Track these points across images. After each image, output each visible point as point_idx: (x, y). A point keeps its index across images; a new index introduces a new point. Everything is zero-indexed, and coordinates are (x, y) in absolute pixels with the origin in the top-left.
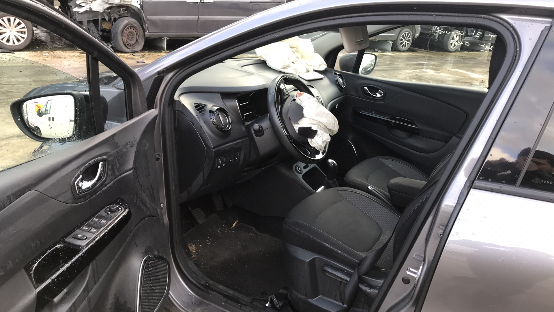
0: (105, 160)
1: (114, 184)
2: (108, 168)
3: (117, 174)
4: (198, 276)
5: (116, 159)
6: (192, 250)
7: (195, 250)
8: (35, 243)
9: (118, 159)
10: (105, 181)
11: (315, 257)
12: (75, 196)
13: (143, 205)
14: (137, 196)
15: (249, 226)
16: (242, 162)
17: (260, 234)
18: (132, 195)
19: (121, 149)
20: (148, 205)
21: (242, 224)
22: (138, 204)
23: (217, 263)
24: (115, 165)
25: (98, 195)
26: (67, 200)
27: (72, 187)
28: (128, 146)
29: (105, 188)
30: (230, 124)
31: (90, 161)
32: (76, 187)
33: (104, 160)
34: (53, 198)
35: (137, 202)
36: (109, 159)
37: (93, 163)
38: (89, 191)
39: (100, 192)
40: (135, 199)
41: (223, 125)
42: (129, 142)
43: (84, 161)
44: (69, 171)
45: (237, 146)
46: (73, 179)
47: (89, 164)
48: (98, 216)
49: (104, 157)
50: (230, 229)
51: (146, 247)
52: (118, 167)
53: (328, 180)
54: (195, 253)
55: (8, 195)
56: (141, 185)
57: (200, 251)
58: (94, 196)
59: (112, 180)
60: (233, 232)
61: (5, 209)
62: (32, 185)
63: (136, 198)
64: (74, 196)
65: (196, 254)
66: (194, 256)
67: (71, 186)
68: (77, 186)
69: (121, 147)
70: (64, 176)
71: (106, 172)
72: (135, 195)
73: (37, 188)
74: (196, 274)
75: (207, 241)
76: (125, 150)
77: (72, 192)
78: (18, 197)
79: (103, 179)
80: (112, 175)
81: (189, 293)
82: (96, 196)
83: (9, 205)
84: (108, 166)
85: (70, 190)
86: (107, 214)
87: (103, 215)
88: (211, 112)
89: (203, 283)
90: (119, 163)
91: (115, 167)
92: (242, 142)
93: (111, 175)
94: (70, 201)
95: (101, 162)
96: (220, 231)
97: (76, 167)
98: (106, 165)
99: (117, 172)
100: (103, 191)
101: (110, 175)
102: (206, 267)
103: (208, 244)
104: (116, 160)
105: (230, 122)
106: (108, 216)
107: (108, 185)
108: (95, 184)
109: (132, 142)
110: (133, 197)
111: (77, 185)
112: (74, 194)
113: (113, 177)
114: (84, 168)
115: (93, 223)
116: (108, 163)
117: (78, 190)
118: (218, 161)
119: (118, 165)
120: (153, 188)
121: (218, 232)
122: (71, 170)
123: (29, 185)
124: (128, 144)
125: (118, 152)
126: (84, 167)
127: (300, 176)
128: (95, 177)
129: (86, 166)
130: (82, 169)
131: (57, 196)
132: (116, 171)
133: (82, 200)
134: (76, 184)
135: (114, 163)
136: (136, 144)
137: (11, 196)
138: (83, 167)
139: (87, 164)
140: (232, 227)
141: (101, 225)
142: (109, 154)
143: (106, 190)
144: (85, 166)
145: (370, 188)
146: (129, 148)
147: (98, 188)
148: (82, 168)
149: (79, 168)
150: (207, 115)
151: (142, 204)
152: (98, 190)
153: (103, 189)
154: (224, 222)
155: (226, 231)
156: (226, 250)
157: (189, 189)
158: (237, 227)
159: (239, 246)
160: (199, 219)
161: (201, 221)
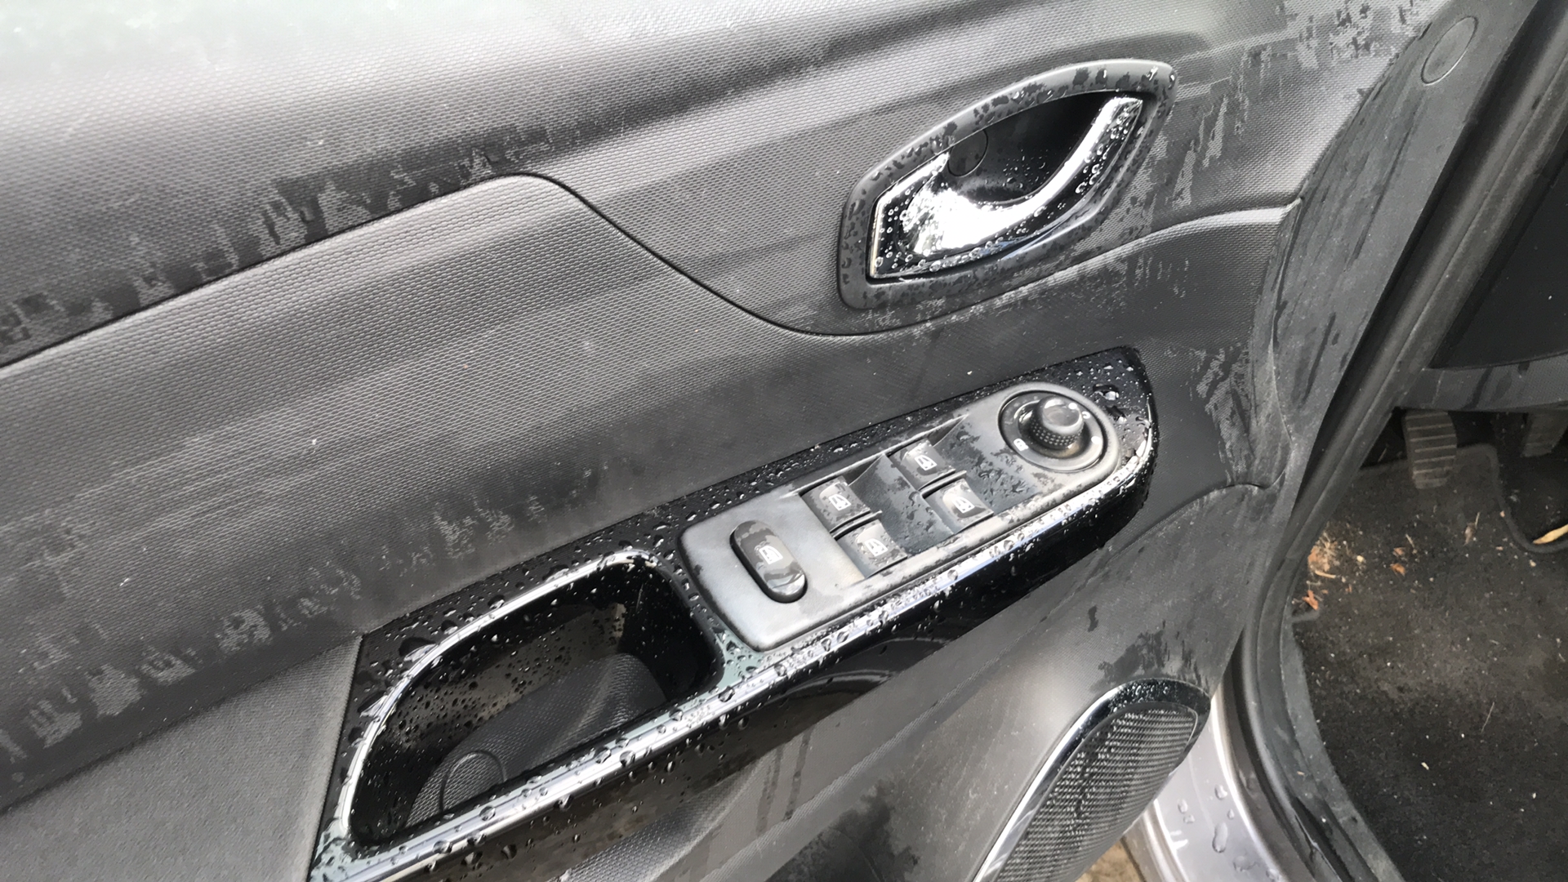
0: (1152, 87)
1: (1132, 259)
2: (1146, 148)
3: (1186, 201)
4: (1296, 744)
5: (1226, 101)
6: (1313, 563)
7: (1327, 567)
8: (468, 521)
9: (1234, 109)
10: (1086, 231)
12: (844, 287)
13: (1237, 417)
14: (1226, 368)
18: (1203, 355)
19: (1287, 41)
20: (1260, 424)
22: (1209, 407)
23: (1401, 689)
24: (1197, 143)
25: (1005, 307)
26: (784, 304)
27: (847, 223)
28: (1343, 39)
29: (1071, 272)
31: (1047, 69)
32: (878, 228)
33: (1147, 92)
34: (683, 266)
35: (1210, 393)
36: (1182, 93)
37: (1063, 88)
38: (957, 275)
39: (1024, 290)
40: (1210, 375)
42: (1364, 10)
43: (1004, 60)
44: (869, 104)
46: (874, 172)
47: (1030, 89)
48: (948, 429)
49: (1156, 68)
50: (1526, 545)
51: (1141, 636)
52: (1212, 158)
54: (1321, 588)
55: (296, 172)
56: (1285, 303)
57: (1346, 585)
58: (978, 309)
59: (1132, 234)
60: (1533, 564)
61: (249, 273)
62: (536, 135)
63: (1216, 374)
64: (839, 289)
65: (1326, 592)
66: (1310, 599)
67: (843, 217)
68: (886, 225)
69: (1291, 31)
70: (815, 132)
71: (1119, 177)
72: (1222, 357)
73: (567, 168)
74: (1292, 733)
75: (1399, 551)
76: (1307, 58)
77: (838, 260)
78: (393, 202)
79: (1076, 216)
80: (1147, 204)
81: (1222, 788)
82: (986, 314)
83: (294, 249)
84: (1152, 134)
85: (827, 241)
86: (1002, 445)
87: (975, 439)
89: (1307, 796)
90: (1228, 136)
91: (1190, 158)
93: (1143, 197)
94: (797, 312)
95: (1120, 95)
96: (1475, 533)
97: (936, 83)
98: (1140, 124)
99: (1187, 195)
100: (1045, 293)
101: (1134, 200)
102: (1342, 682)
103: (1394, 566)
104: (1223, 109)
106: (999, 463)
107: (1094, 263)
108: (1012, 237)
109: (1382, 16)
110: (1206, 366)
111: (885, 220)
112: (846, 276)
113: (1150, 217)
114: (986, 108)
115: (897, 473)
116: (1162, 115)
117: (881, 253)
119: (1215, 148)
120: (1333, 333)
121: (1464, 536)
122: (886, 94)
123: (512, 129)
124: (1348, 19)
125: (1264, 56)
126: (988, 100)
128: (1034, 187)
129: (1004, 100)
130: (964, 114)
131: (719, 263)
132: (1184, 182)
133: (888, 318)
134: (887, 209)
135: (1202, 128)
136: (1402, 42)
137: (322, 189)
138: (979, 105)
139: (1014, 90)
140: (1537, 541)
141: (937, 517)
142: (1198, 55)
143: (1068, 287)
144: (995, 96)
146: (1340, 51)
147: (1022, 264)
148: (971, 108)
149: (946, 96)
151: (1233, 413)
152: (1017, 277)
153: (1050, 278)
154: (1514, 498)
155: (1500, 548)
156: (1463, 643)
157: (1499, 372)
158: (1559, 552)
159: (1536, 658)
160: (1424, 464)
161: (1426, 475)
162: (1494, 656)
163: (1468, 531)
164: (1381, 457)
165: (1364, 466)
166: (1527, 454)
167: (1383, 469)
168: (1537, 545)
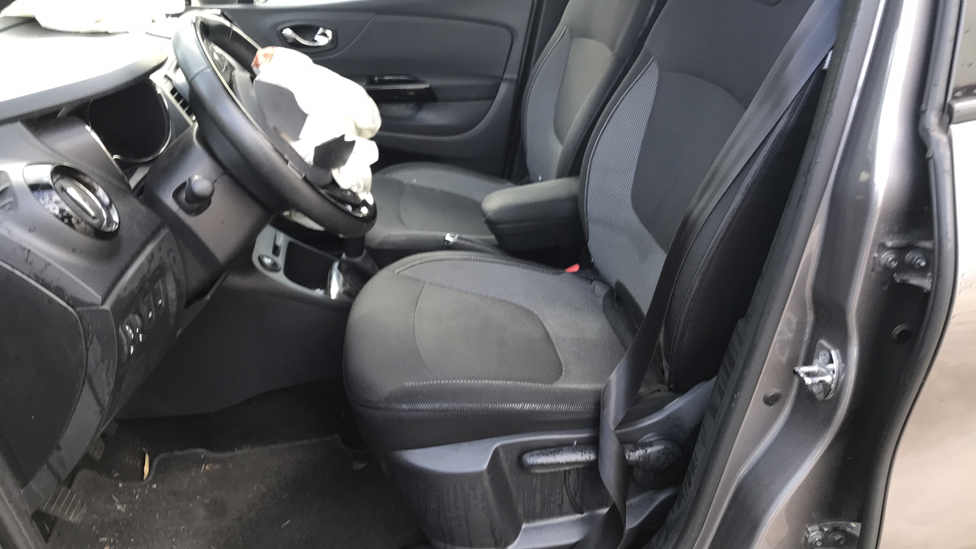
11: (494, 448)
15: (187, 452)
16: (175, 304)
17: (227, 455)
21: (162, 456)
30: (108, 208)
41: (94, 218)
45: (155, 264)
50: (144, 483)
53: (351, 260)
60: (155, 486)
88: (36, 187)
92: (159, 248)
96: (122, 504)
105: (106, 200)
118: (126, 332)
121: (120, 511)
127: (280, 277)
140: (145, 477)
145: (449, 238)
150: (31, 204)
154: (116, 475)
155: (137, 496)
156: (173, 543)
157: (53, 460)
158: (156, 470)
159: (201, 513)
160: (69, 511)
161: (75, 514)
162: (189, 532)
163: (119, 507)
164: (48, 529)
165: (47, 541)
166: (99, 457)
167: (55, 533)
168: (146, 479)
